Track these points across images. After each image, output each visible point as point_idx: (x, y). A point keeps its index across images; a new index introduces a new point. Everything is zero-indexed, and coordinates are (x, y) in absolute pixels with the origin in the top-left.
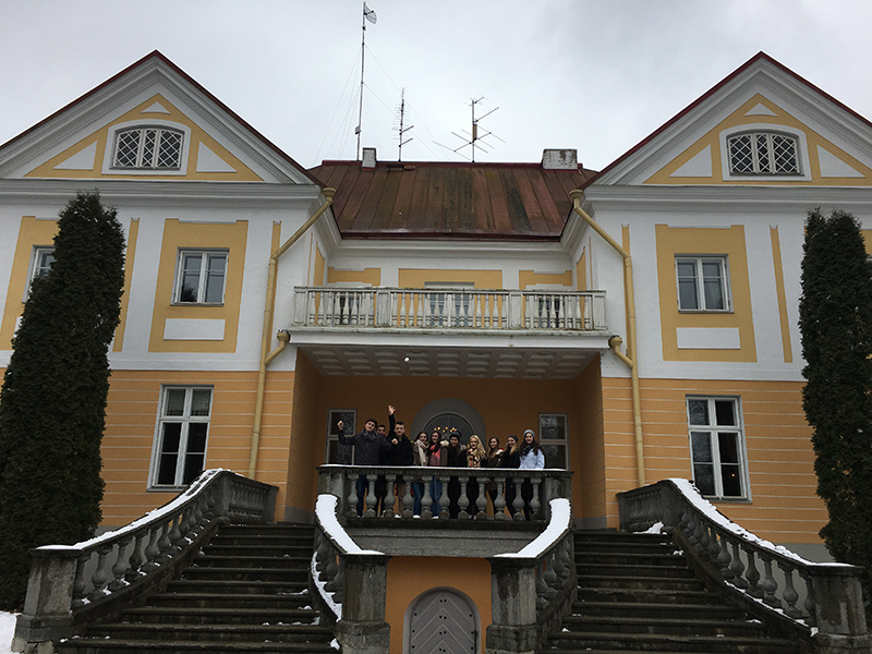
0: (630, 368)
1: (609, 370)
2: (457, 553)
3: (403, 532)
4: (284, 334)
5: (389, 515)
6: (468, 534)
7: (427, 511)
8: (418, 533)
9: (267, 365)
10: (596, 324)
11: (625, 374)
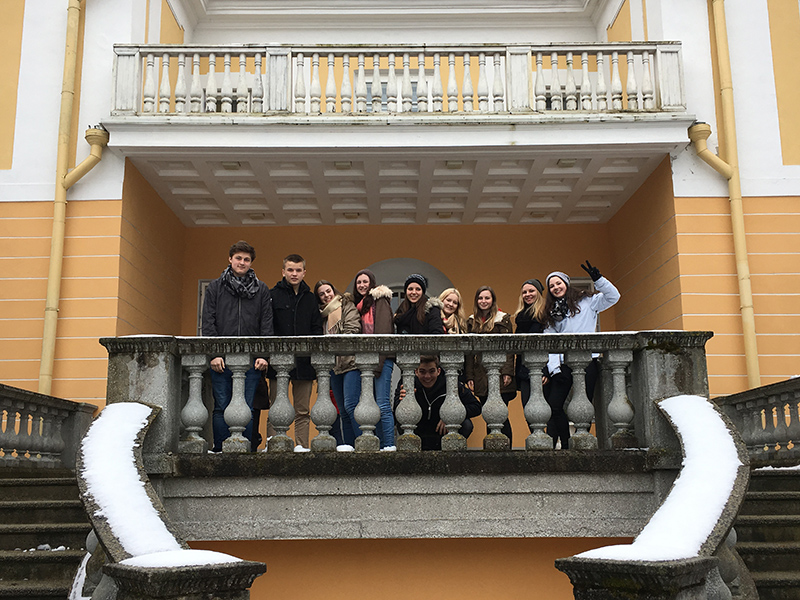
0: (726, 179)
1: (687, 183)
2: (444, 530)
3: (313, 486)
4: (99, 132)
5: (280, 447)
6: (467, 483)
7: (367, 435)
8: (348, 485)
9: (70, 188)
10: (664, 101)
11: (715, 190)
